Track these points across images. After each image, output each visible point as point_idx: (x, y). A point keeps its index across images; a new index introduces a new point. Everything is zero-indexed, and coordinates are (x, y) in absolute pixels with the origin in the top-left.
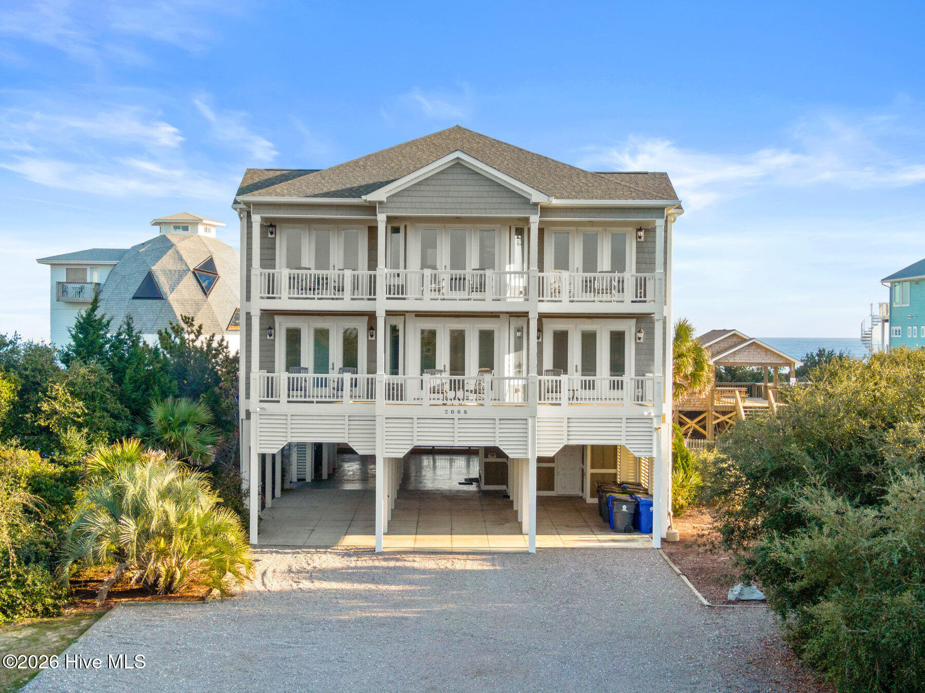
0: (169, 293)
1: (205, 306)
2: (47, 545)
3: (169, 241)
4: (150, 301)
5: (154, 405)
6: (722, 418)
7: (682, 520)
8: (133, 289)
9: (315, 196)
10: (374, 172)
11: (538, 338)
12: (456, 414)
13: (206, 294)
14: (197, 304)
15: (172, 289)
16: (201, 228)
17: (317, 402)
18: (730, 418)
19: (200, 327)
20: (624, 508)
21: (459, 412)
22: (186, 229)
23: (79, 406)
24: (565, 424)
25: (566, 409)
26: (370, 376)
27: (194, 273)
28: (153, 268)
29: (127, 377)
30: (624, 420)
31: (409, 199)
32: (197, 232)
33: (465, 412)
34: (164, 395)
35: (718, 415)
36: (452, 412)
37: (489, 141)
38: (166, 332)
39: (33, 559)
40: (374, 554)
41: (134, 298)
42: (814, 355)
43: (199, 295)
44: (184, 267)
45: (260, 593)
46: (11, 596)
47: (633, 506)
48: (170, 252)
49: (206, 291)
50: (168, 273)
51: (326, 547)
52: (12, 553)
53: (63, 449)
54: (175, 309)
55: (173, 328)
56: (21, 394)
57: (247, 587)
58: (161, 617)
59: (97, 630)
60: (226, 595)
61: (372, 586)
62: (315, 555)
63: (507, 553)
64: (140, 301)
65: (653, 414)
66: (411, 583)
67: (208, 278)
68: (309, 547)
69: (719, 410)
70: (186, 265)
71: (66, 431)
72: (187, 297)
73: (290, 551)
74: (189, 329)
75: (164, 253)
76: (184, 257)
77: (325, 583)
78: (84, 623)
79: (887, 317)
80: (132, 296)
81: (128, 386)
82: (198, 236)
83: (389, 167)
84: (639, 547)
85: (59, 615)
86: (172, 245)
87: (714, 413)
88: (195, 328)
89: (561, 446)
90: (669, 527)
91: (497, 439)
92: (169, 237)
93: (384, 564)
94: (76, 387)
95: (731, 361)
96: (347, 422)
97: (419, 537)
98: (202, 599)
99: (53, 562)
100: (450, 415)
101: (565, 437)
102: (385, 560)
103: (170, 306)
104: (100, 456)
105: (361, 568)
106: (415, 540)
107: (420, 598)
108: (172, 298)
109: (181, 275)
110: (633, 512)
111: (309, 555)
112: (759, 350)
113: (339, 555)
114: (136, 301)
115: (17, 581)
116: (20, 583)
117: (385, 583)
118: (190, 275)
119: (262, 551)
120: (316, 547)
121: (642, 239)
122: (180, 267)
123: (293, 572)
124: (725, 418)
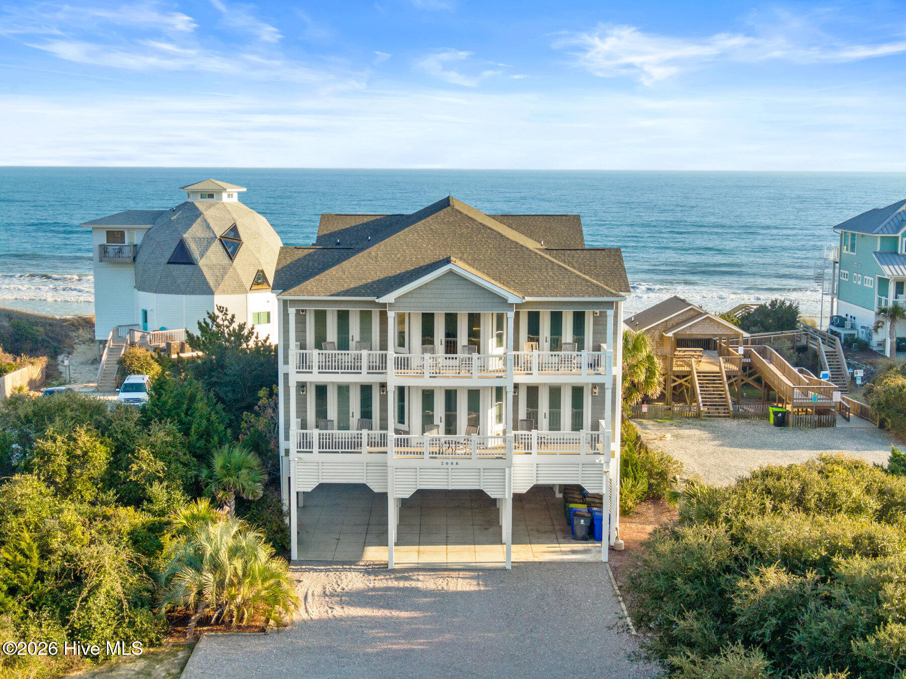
0: (199, 259)
1: (231, 270)
2: (148, 591)
3: (197, 208)
4: (183, 266)
5: (216, 455)
6: (679, 381)
7: (630, 520)
8: (168, 255)
9: (338, 295)
10: (384, 264)
11: (515, 393)
12: (450, 466)
13: (231, 259)
14: (224, 268)
15: (202, 256)
16: (224, 195)
17: (342, 452)
18: (686, 381)
19: (233, 316)
20: (582, 522)
21: (452, 464)
22: (211, 196)
23: (160, 464)
24: (535, 468)
25: (535, 457)
26: (383, 432)
27: (220, 240)
28: (185, 236)
29: (193, 430)
30: (581, 465)
31: (412, 300)
32: (221, 199)
33: (457, 464)
34: (221, 443)
35: (675, 378)
36: (447, 463)
37: (476, 224)
38: (205, 323)
39: (140, 603)
40: (387, 571)
41: (169, 263)
42: (767, 305)
43: (226, 260)
44: (212, 235)
45: (305, 622)
46: (125, 634)
47: (589, 521)
48: (199, 220)
49: (231, 256)
50: (198, 240)
51: (350, 563)
52: (125, 603)
53: (150, 501)
54: (205, 273)
55: (210, 317)
56: (114, 455)
57: (296, 617)
58: (235, 649)
59: (193, 666)
60: (280, 624)
61: (387, 613)
62: (342, 573)
63: (489, 570)
64: (174, 265)
65: (603, 462)
66: (416, 608)
67: (233, 244)
68: (337, 563)
69: (677, 374)
70: (213, 233)
71: (151, 485)
72: (215, 261)
73: (322, 568)
74: (224, 318)
75: (193, 221)
76: (211, 225)
77: (352, 609)
78: (181, 655)
79: (838, 260)
80: (166, 261)
81: (194, 437)
82: (223, 203)
83: (396, 259)
84: (591, 560)
85: (160, 645)
86: (201, 214)
87: (672, 377)
88: (229, 317)
89: (532, 485)
90: (617, 537)
91: (482, 484)
92: (197, 204)
93: (395, 584)
94: (157, 448)
95: (688, 332)
96: (365, 468)
97: (422, 548)
98: (263, 630)
99: (153, 604)
100: (445, 466)
101: (535, 478)
102: (397, 579)
103: (200, 271)
104: (182, 514)
105: (379, 589)
106: (419, 552)
107: (423, 627)
108: (202, 263)
109: (210, 241)
110: (589, 525)
111: (338, 573)
112: (712, 323)
113: (361, 572)
114: (171, 266)
115: (130, 622)
116: (132, 624)
117: (398, 608)
118: (217, 242)
119: (301, 569)
120: (343, 563)
121: (598, 315)
122: (207, 235)
123: (327, 596)
124: (682, 381)
